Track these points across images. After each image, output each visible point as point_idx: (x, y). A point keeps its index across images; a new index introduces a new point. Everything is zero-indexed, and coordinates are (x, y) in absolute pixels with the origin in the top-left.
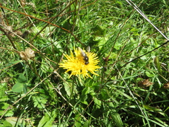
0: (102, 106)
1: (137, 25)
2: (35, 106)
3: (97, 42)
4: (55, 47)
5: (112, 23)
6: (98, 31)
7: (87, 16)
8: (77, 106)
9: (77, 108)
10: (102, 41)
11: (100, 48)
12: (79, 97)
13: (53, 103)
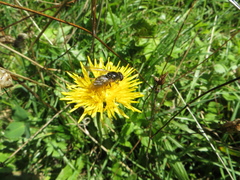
0: (153, 149)
1: (205, 16)
2: (49, 154)
3: (142, 48)
4: (75, 58)
5: (163, 17)
6: (142, 28)
7: (124, 7)
8: (115, 150)
9: (115, 154)
10: (150, 45)
11: (147, 56)
12: (116, 137)
13: (78, 145)
